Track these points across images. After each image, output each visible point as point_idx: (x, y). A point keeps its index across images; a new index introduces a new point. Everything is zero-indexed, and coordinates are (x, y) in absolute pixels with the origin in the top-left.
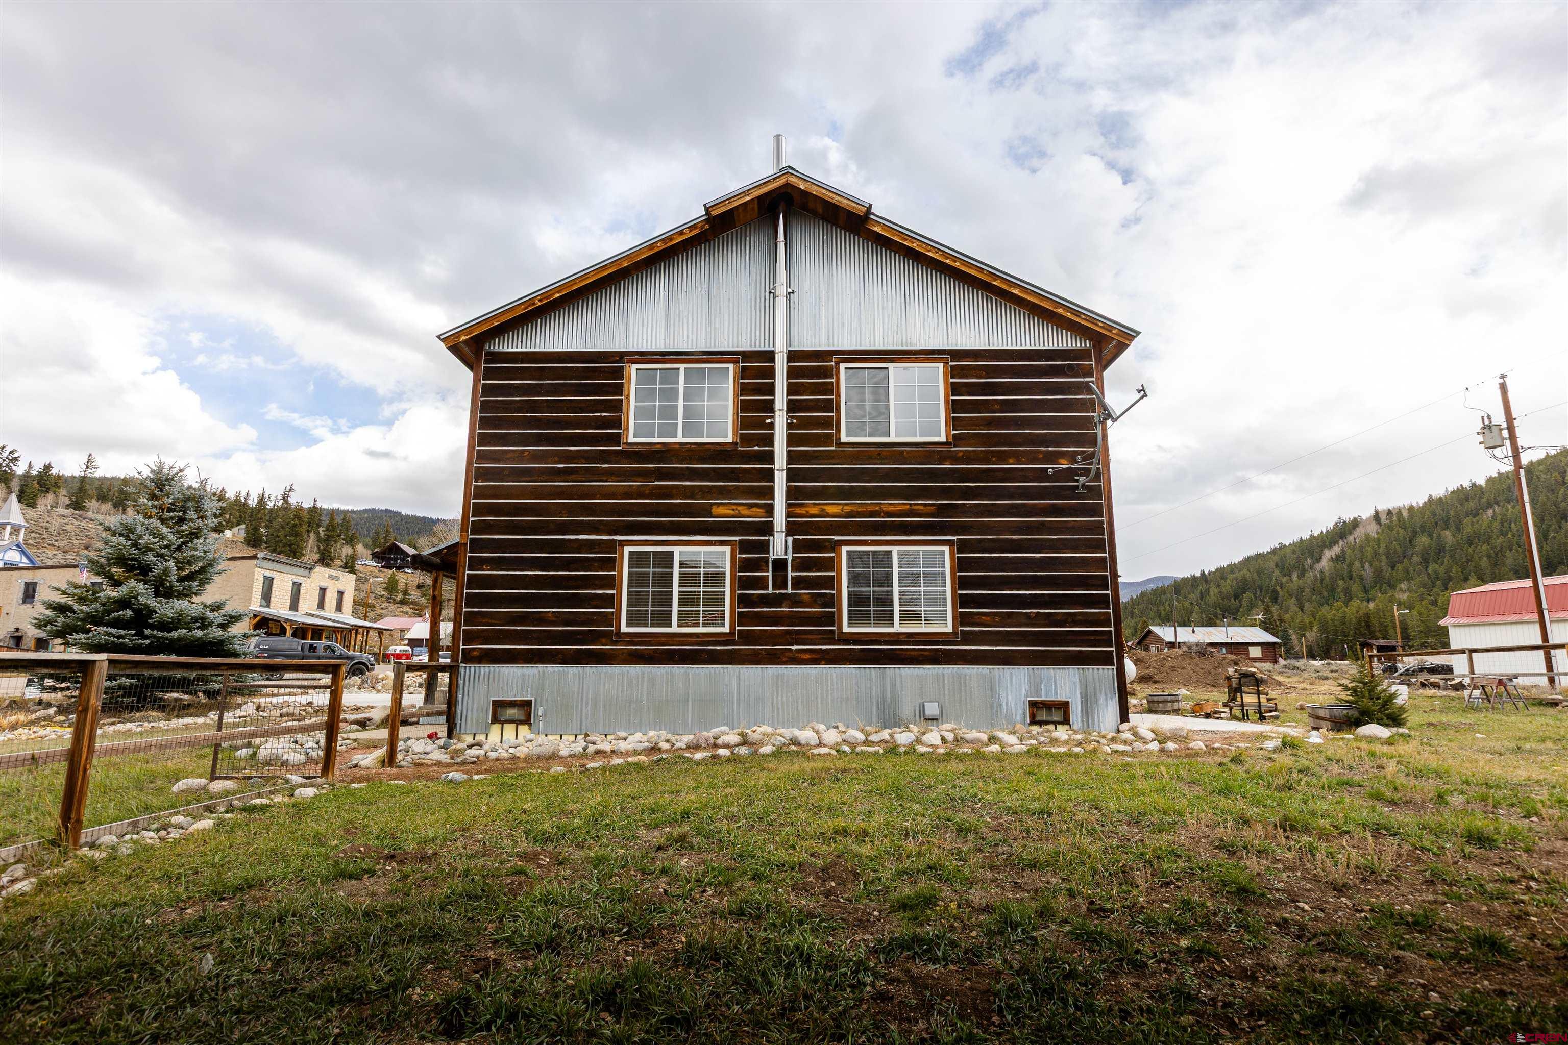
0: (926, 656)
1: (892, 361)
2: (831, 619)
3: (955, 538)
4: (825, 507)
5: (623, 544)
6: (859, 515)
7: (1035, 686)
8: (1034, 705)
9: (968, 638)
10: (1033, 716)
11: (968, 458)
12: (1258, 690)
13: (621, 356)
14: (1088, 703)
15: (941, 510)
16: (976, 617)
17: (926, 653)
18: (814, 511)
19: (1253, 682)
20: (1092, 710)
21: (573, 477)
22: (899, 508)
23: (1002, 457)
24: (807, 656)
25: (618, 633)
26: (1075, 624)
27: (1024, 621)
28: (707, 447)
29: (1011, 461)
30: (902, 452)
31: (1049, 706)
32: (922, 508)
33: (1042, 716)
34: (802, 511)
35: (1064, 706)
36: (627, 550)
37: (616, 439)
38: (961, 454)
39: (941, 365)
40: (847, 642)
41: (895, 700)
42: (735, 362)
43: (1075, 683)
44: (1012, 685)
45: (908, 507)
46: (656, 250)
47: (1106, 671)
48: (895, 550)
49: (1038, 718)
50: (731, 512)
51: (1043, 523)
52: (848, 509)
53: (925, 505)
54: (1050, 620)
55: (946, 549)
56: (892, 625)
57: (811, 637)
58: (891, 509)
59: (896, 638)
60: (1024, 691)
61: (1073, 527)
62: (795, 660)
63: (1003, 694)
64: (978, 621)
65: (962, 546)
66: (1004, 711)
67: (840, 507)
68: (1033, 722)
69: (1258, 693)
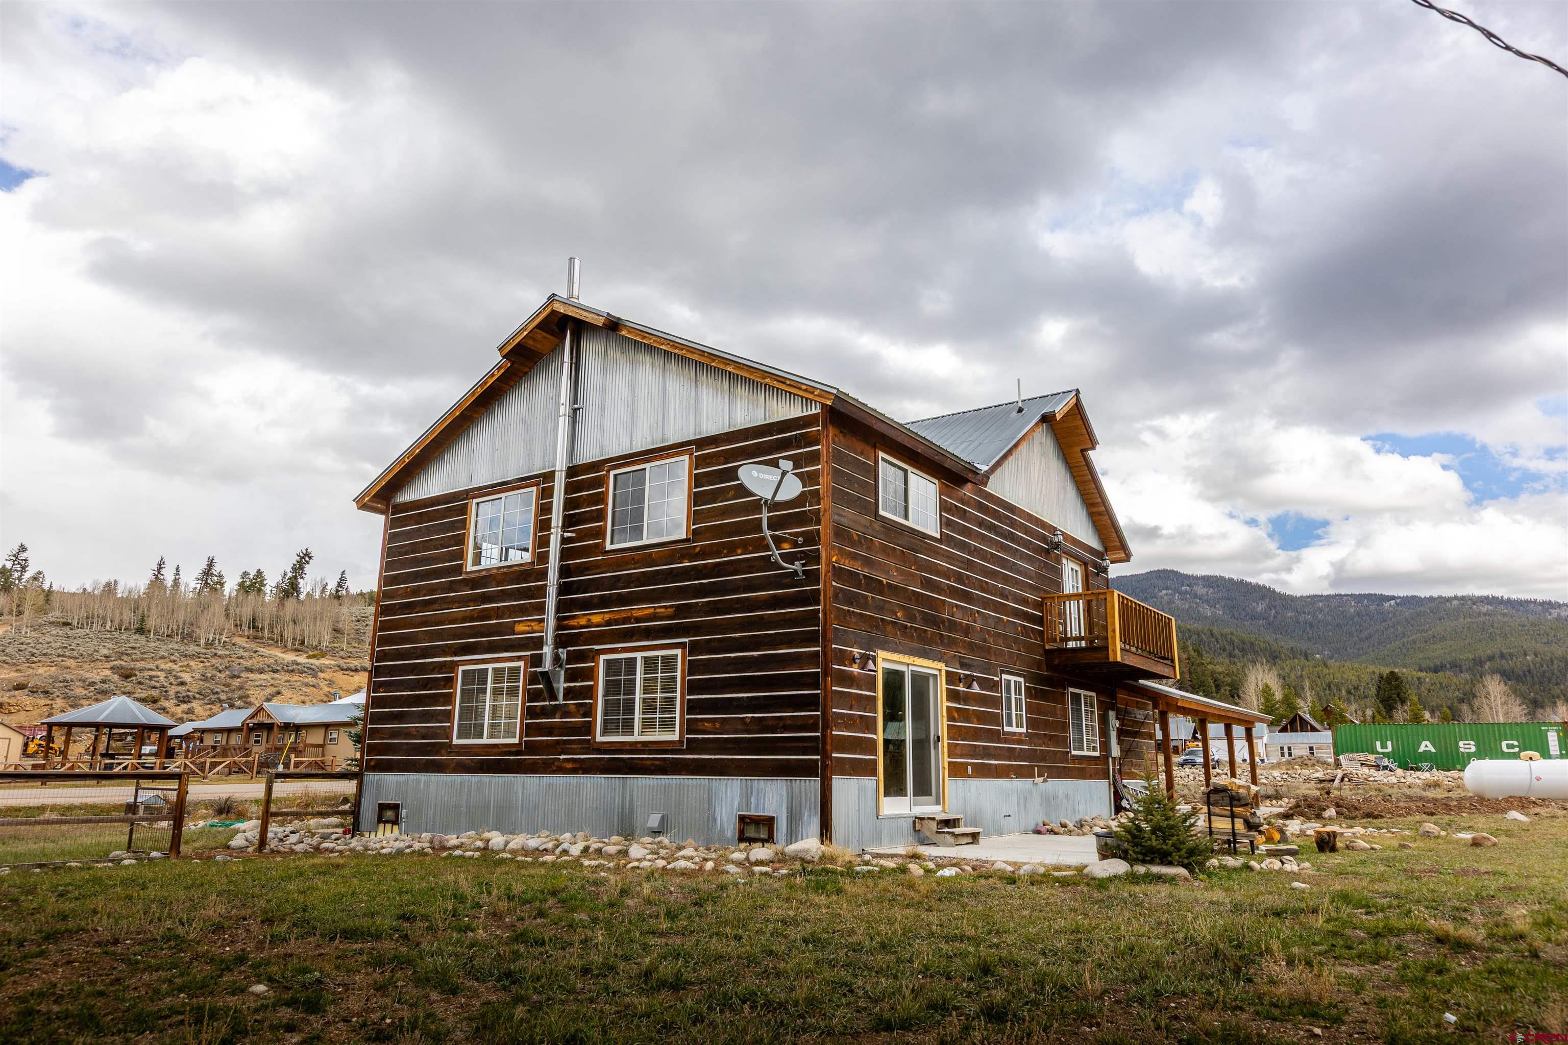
0: (657, 766)
1: (648, 461)
2: (588, 728)
3: (687, 640)
4: (591, 617)
5: (457, 664)
6: (617, 622)
7: (746, 797)
8: (742, 819)
9: (693, 747)
10: (741, 832)
11: (704, 553)
12: (1232, 811)
13: (468, 494)
14: (794, 819)
15: (680, 611)
16: (700, 724)
17: (657, 763)
18: (583, 622)
19: (1227, 800)
20: (796, 828)
21: (435, 607)
22: (646, 612)
23: (732, 548)
24: (569, 766)
25: (450, 745)
26: (786, 729)
27: (740, 727)
28: (514, 569)
29: (739, 551)
30: (651, 554)
31: (757, 821)
32: (663, 610)
33: (751, 832)
34: (573, 623)
35: (769, 822)
36: (461, 668)
37: (459, 569)
38: (698, 550)
39: (687, 457)
40: (599, 751)
41: (631, 810)
42: (537, 484)
43: (782, 796)
44: (726, 797)
45: (652, 610)
46: (477, 395)
47: (812, 782)
48: (639, 655)
49: (747, 835)
50: (527, 628)
51: (761, 617)
52: (607, 617)
53: (665, 607)
54: (762, 726)
55: (678, 652)
56: (632, 733)
57: (573, 746)
58: (640, 613)
59: (634, 747)
60: (736, 804)
61: (790, 620)
62: (560, 769)
63: (718, 808)
64: (701, 728)
65: (694, 648)
66: (718, 825)
67: (602, 616)
68: (742, 839)
69: (1233, 816)
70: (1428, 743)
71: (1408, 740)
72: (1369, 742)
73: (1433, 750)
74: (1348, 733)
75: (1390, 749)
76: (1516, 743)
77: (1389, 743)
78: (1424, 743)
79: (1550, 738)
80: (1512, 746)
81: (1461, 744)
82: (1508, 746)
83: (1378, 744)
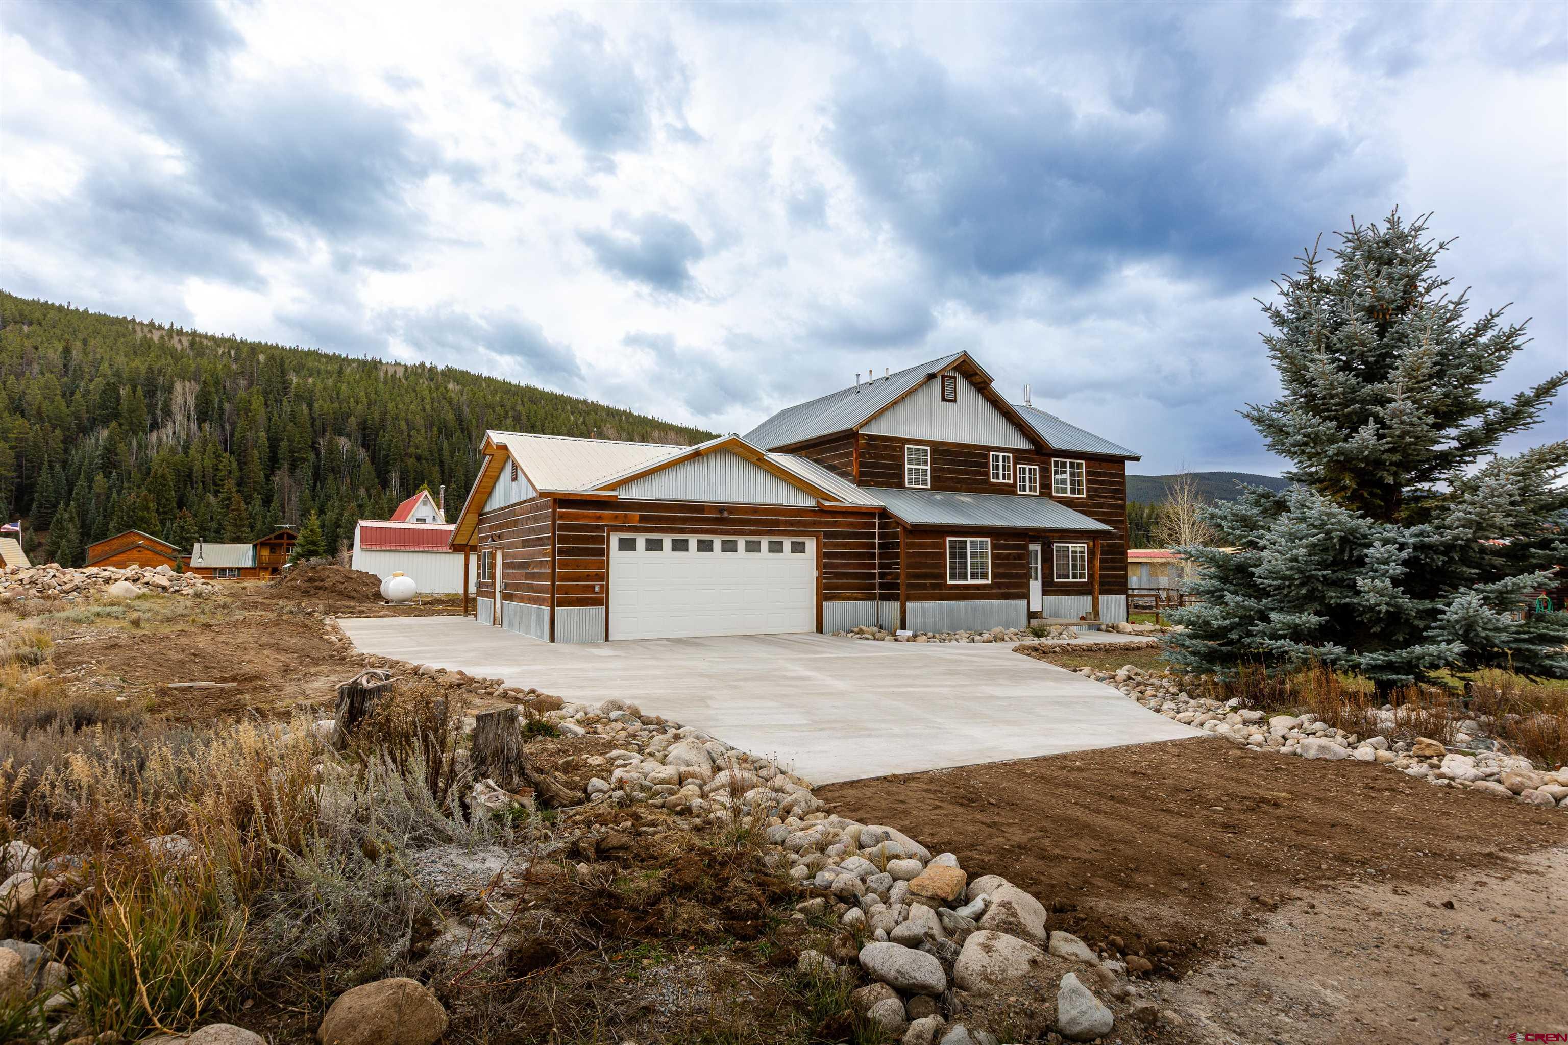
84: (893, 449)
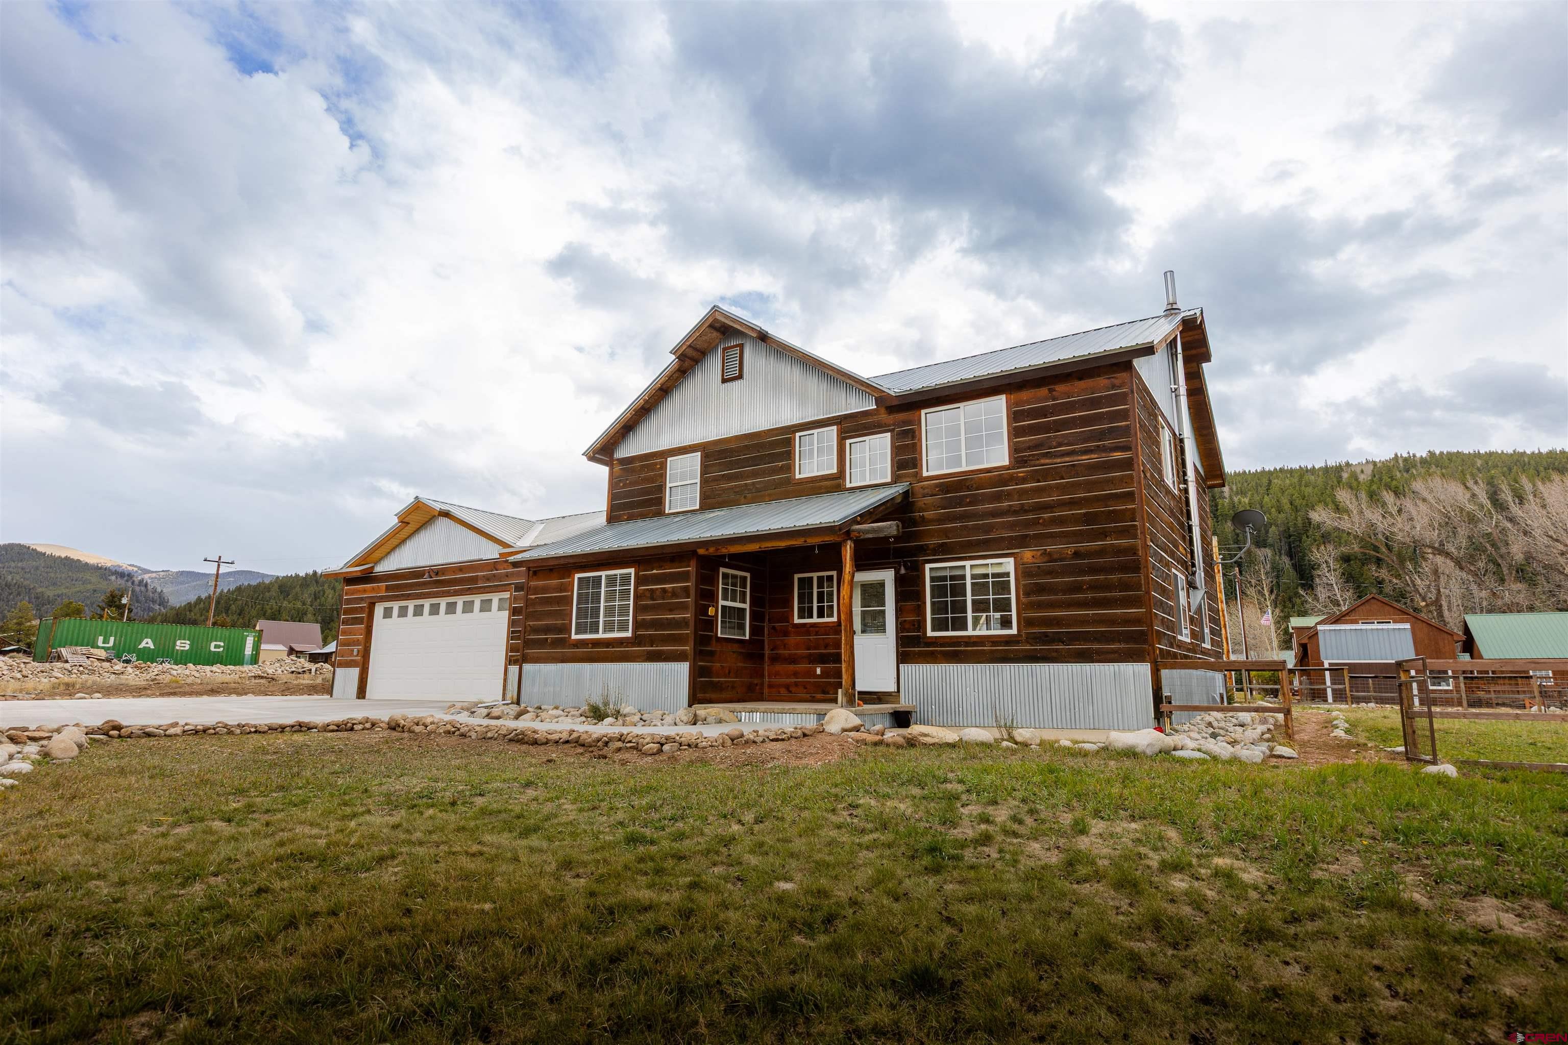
70: (149, 640)
71: (131, 637)
72: (92, 637)
73: (152, 647)
74: (72, 627)
75: (111, 644)
76: (222, 644)
77: (112, 639)
78: (145, 640)
79: (248, 642)
80: (219, 647)
81: (178, 643)
82: (216, 646)
83: (101, 639)
84: (651, 467)
